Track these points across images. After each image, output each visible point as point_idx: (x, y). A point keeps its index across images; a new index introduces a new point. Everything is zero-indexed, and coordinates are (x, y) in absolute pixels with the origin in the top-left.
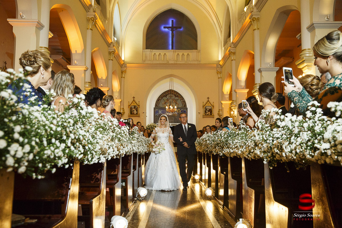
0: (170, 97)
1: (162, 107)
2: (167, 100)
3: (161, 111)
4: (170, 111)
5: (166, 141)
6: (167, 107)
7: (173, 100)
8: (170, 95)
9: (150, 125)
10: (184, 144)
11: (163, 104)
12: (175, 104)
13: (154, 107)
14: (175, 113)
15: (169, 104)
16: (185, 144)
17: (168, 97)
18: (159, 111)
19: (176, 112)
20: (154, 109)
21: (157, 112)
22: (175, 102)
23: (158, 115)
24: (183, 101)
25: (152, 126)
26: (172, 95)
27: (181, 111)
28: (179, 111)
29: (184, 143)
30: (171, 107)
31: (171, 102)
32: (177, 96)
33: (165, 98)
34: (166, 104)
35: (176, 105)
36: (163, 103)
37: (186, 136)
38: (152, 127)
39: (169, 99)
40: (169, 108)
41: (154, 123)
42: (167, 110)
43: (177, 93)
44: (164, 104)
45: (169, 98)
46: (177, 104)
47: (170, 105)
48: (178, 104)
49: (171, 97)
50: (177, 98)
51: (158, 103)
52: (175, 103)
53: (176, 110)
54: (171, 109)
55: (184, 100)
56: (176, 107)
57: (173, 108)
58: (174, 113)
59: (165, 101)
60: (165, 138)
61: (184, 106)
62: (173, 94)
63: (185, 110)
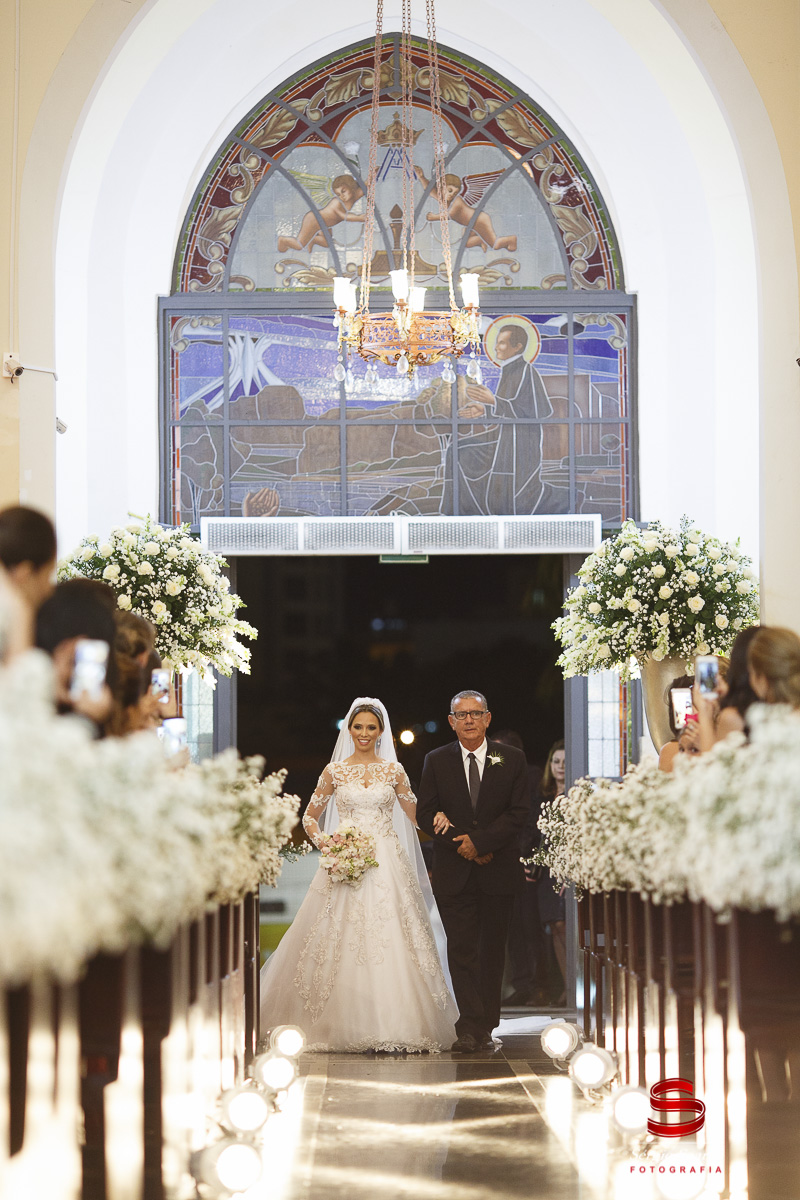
0: (382, 138)
1: (279, 284)
2: (340, 181)
3: (265, 343)
4: (393, 339)
5: (381, 823)
6: (344, 293)
7: (432, 187)
8: (381, 116)
9: (105, 549)
10: (460, 842)
11: (284, 246)
12: (465, 245)
13: (165, 290)
14: (459, 370)
15: (373, 243)
16: (463, 845)
17: (352, 149)
18: (235, 350)
19: (482, 352)
20: (168, 316)
21: (212, 357)
22: (457, 217)
23: (218, 401)
24: (571, 198)
25: (146, 568)
26: (415, 117)
27: (547, 347)
28: (517, 338)
29: (459, 838)
30: (400, 282)
31: (397, 213)
32: (492, 125)
33: (310, 163)
34: (329, 243)
35: (475, 257)
36: (285, 231)
37: (474, 803)
38: (145, 579)
39: (366, 174)
40: (381, 302)
41: (167, 516)
42: (353, 330)
43: (486, 82)
44: (309, 242)
45: (378, 153)
46: (486, 240)
47: (382, 264)
48: (504, 246)
49: (396, 137)
50: (483, 157)
51: (214, 231)
52: (459, 230)
53: (470, 326)
54: (403, 321)
55: (579, 184)
56: (470, 288)
57: (438, 301)
58: (448, 376)
59: (317, 197)
60: (376, 812)
61: (581, 266)
62: (422, 98)
63: (601, 320)
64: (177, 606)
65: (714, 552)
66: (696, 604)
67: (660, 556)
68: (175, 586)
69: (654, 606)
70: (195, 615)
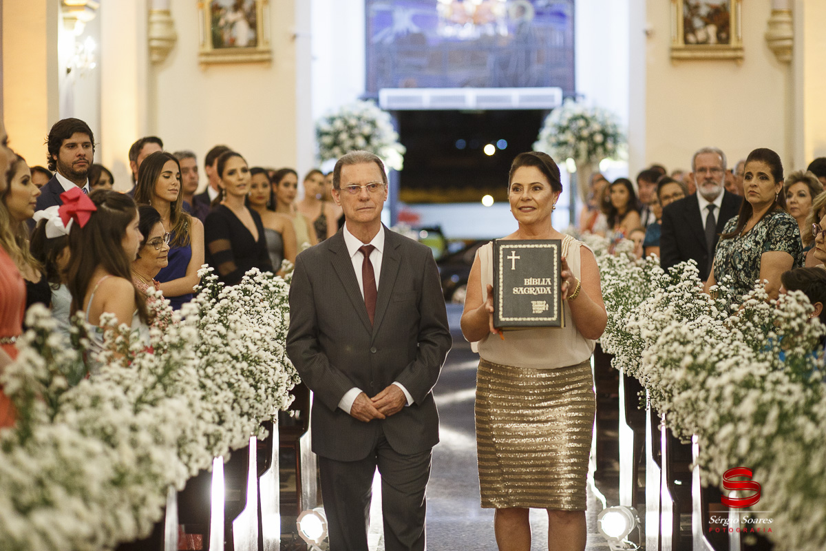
18: (396, 16)
28: (523, 10)
64: (368, 139)
65: (607, 115)
66: (599, 138)
67: (582, 117)
68: (367, 130)
69: (580, 138)
70: (375, 142)
